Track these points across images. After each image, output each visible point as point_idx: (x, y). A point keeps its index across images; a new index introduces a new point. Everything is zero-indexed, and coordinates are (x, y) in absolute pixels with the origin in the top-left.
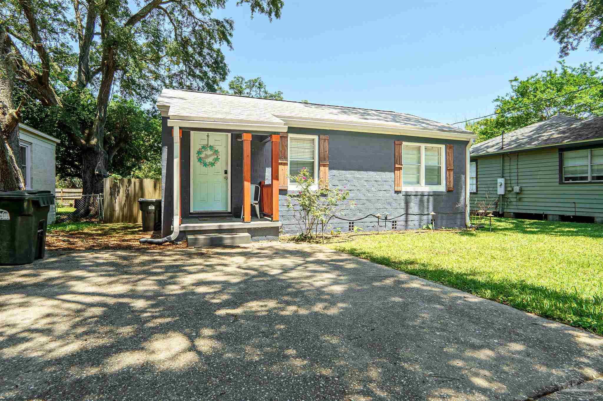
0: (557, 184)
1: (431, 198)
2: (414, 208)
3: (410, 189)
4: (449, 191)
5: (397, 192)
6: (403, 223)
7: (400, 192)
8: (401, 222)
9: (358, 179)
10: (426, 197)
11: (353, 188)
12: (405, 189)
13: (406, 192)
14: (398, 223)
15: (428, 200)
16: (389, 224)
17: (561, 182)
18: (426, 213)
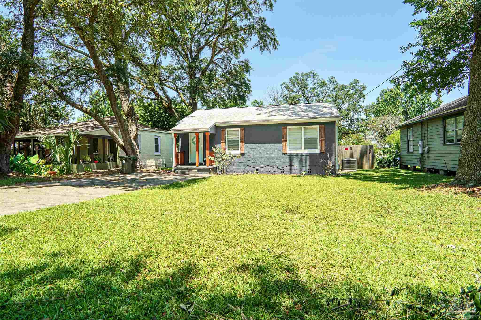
0: (442, 145)
1: (308, 157)
2: (296, 163)
3: (293, 152)
4: (321, 153)
5: (284, 154)
6: (289, 170)
7: (286, 154)
8: (287, 169)
9: (260, 147)
10: (304, 157)
11: (258, 152)
12: (289, 152)
13: (290, 154)
14: (285, 170)
15: (306, 158)
16: (280, 171)
17: (444, 144)
18: (304, 165)
